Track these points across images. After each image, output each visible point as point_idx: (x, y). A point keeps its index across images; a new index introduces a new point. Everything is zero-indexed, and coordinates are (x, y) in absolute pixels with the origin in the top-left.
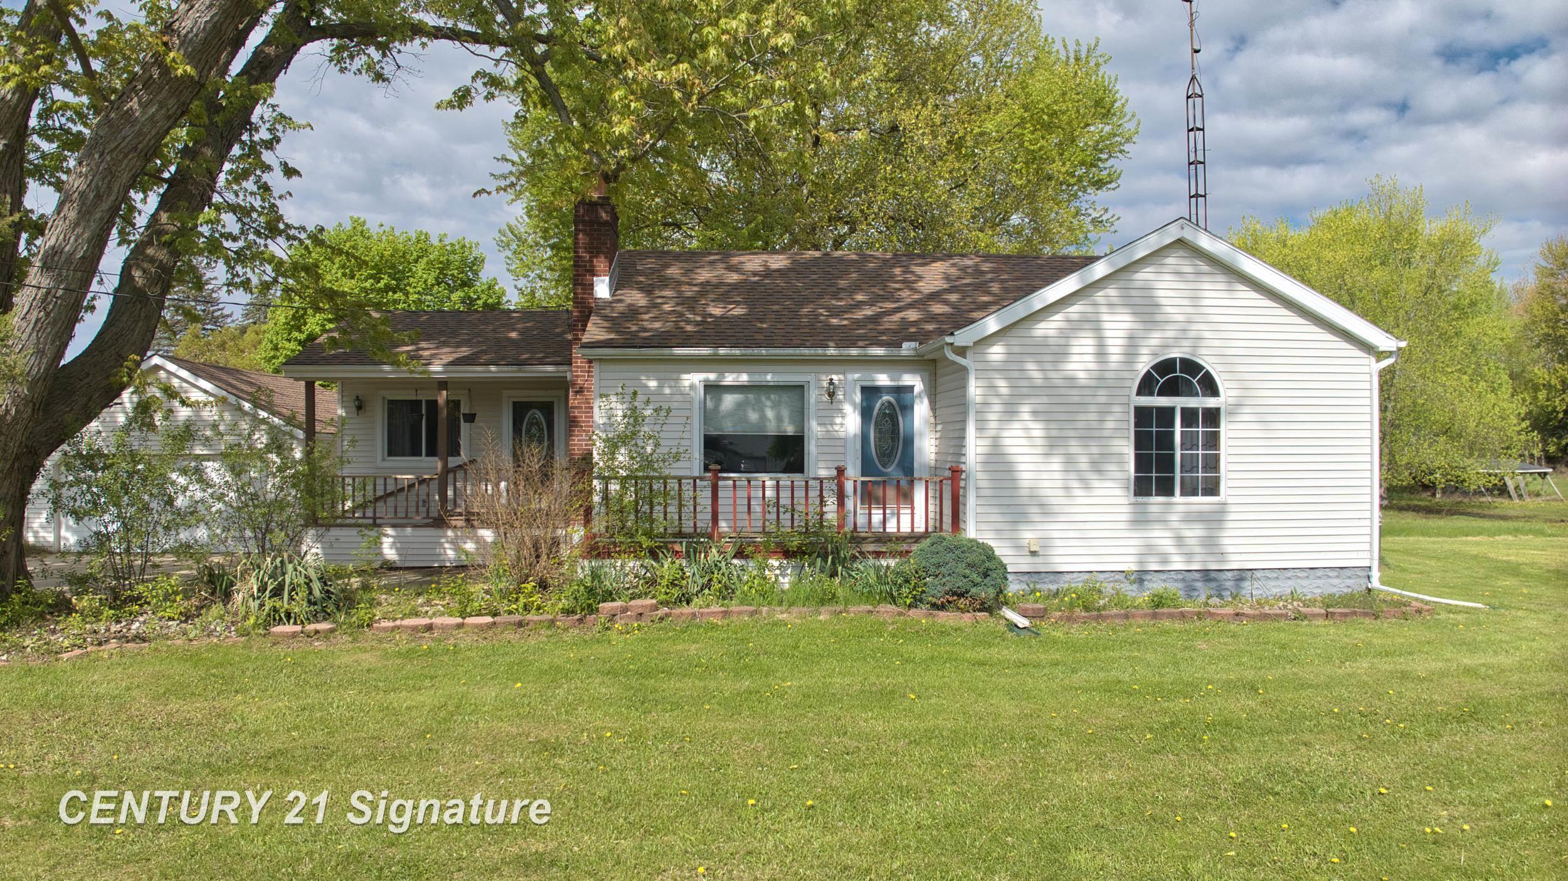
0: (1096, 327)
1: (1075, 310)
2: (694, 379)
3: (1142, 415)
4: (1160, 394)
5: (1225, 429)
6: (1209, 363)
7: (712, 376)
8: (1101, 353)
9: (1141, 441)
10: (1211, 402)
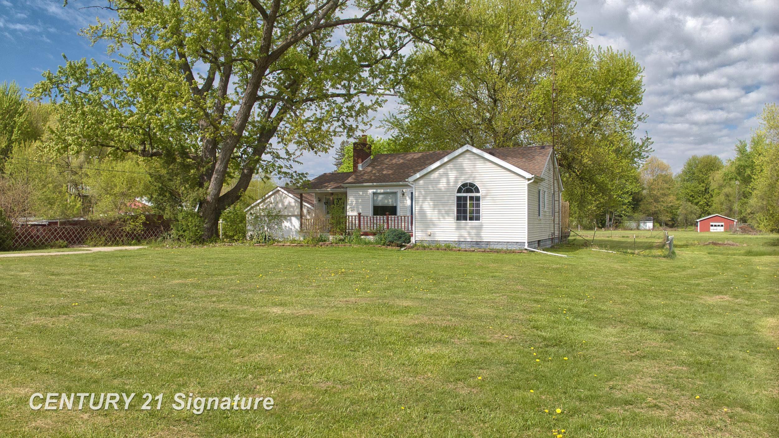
0: (446, 175)
1: (441, 171)
2: (371, 191)
3: (459, 198)
4: (464, 192)
5: (481, 202)
6: (477, 184)
7: (375, 191)
8: (448, 182)
9: (459, 206)
10: (478, 195)
